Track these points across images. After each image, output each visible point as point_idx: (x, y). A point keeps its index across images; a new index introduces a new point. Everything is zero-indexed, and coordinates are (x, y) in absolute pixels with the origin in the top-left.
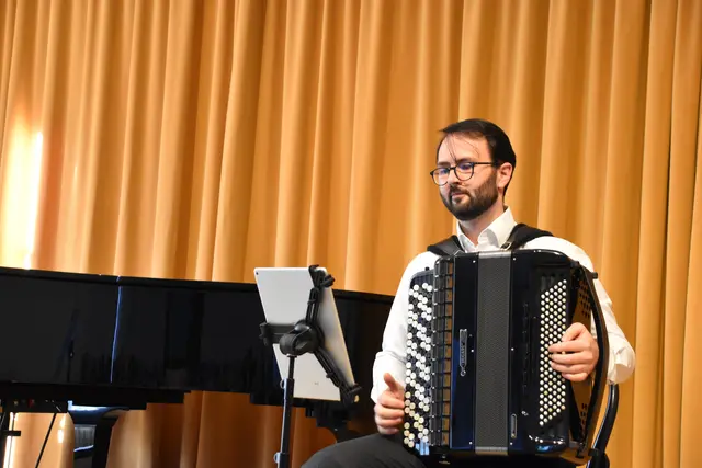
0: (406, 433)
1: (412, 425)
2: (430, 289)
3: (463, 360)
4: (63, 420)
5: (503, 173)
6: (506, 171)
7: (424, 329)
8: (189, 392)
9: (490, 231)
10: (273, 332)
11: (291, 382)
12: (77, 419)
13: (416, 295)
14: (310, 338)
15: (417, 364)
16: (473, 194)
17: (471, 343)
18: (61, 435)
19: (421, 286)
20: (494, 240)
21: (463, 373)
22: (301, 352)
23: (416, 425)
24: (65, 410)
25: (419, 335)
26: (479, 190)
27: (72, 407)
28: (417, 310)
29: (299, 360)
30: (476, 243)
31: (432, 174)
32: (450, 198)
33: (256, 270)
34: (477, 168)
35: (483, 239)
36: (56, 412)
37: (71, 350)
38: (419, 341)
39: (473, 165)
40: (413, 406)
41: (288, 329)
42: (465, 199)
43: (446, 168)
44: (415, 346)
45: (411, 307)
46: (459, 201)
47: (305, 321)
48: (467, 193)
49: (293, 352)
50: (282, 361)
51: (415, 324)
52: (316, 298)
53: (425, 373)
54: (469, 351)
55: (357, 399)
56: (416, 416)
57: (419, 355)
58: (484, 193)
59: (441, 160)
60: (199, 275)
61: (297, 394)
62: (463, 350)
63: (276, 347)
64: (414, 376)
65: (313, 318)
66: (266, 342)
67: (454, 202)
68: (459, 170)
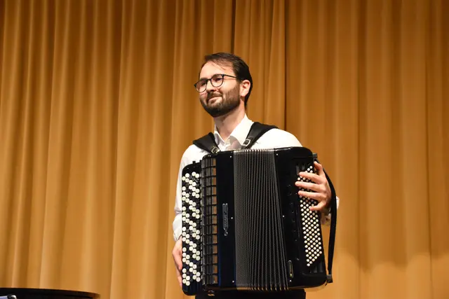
0: (184, 276)
1: (188, 270)
2: (197, 176)
3: (226, 225)
5: (244, 87)
6: (246, 85)
7: (194, 204)
13: (187, 181)
15: (191, 228)
17: (231, 213)
19: (191, 174)
23: (191, 270)
25: (191, 208)
28: (188, 191)
31: (195, 86)
34: (226, 79)
38: (191, 212)
39: (223, 77)
40: (188, 257)
44: (188, 215)
45: (184, 188)
51: (188, 201)
53: (196, 234)
54: (229, 217)
56: (191, 264)
57: (192, 221)
58: (231, 97)
62: (225, 218)
64: (188, 236)
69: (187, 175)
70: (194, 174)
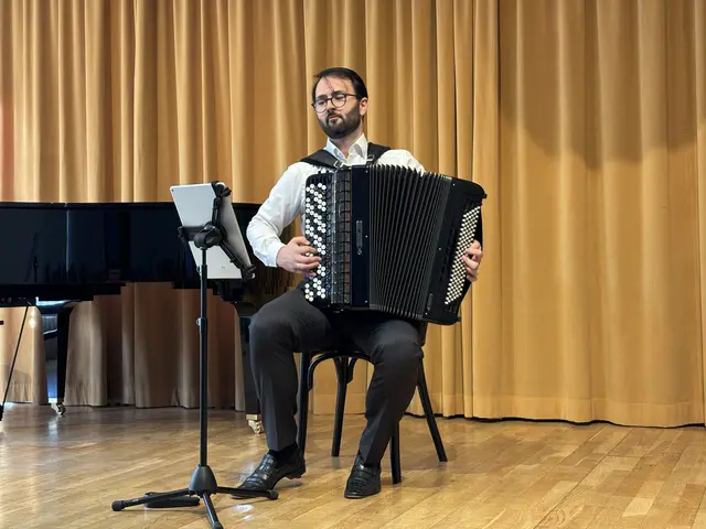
0: (307, 291)
1: (311, 286)
2: (324, 187)
3: (360, 243)
4: (33, 311)
5: (362, 105)
6: (365, 103)
7: (320, 217)
8: (124, 285)
9: (357, 145)
10: (188, 233)
11: (205, 267)
12: (43, 311)
13: (312, 192)
14: (216, 234)
15: (315, 242)
16: (345, 117)
17: (366, 231)
18: (32, 323)
19: (316, 185)
20: (360, 153)
21: (360, 252)
22: (210, 246)
23: (315, 286)
24: (34, 304)
25: (316, 221)
26: (348, 115)
27: (38, 303)
28: (313, 203)
29: (208, 251)
30: (347, 155)
32: (327, 121)
33: (172, 187)
34: (348, 98)
35: (352, 152)
36: (28, 306)
37: (36, 262)
38: (316, 226)
39: (346, 95)
41: (199, 229)
42: (340, 121)
43: (324, 99)
44: (312, 229)
45: (308, 200)
46: (334, 122)
47: (212, 223)
48: (341, 117)
49: (205, 246)
50: (197, 253)
51: (312, 213)
52: (219, 205)
53: (322, 249)
54: (364, 236)
55: (254, 276)
56: (315, 280)
57: (317, 236)
58: (352, 117)
59: (318, 94)
60: (124, 199)
61: (210, 276)
62: (359, 236)
63: (191, 244)
65: (217, 220)
66: (183, 240)
67: (330, 124)
68: (334, 100)
69: (312, 186)
70: (320, 185)
